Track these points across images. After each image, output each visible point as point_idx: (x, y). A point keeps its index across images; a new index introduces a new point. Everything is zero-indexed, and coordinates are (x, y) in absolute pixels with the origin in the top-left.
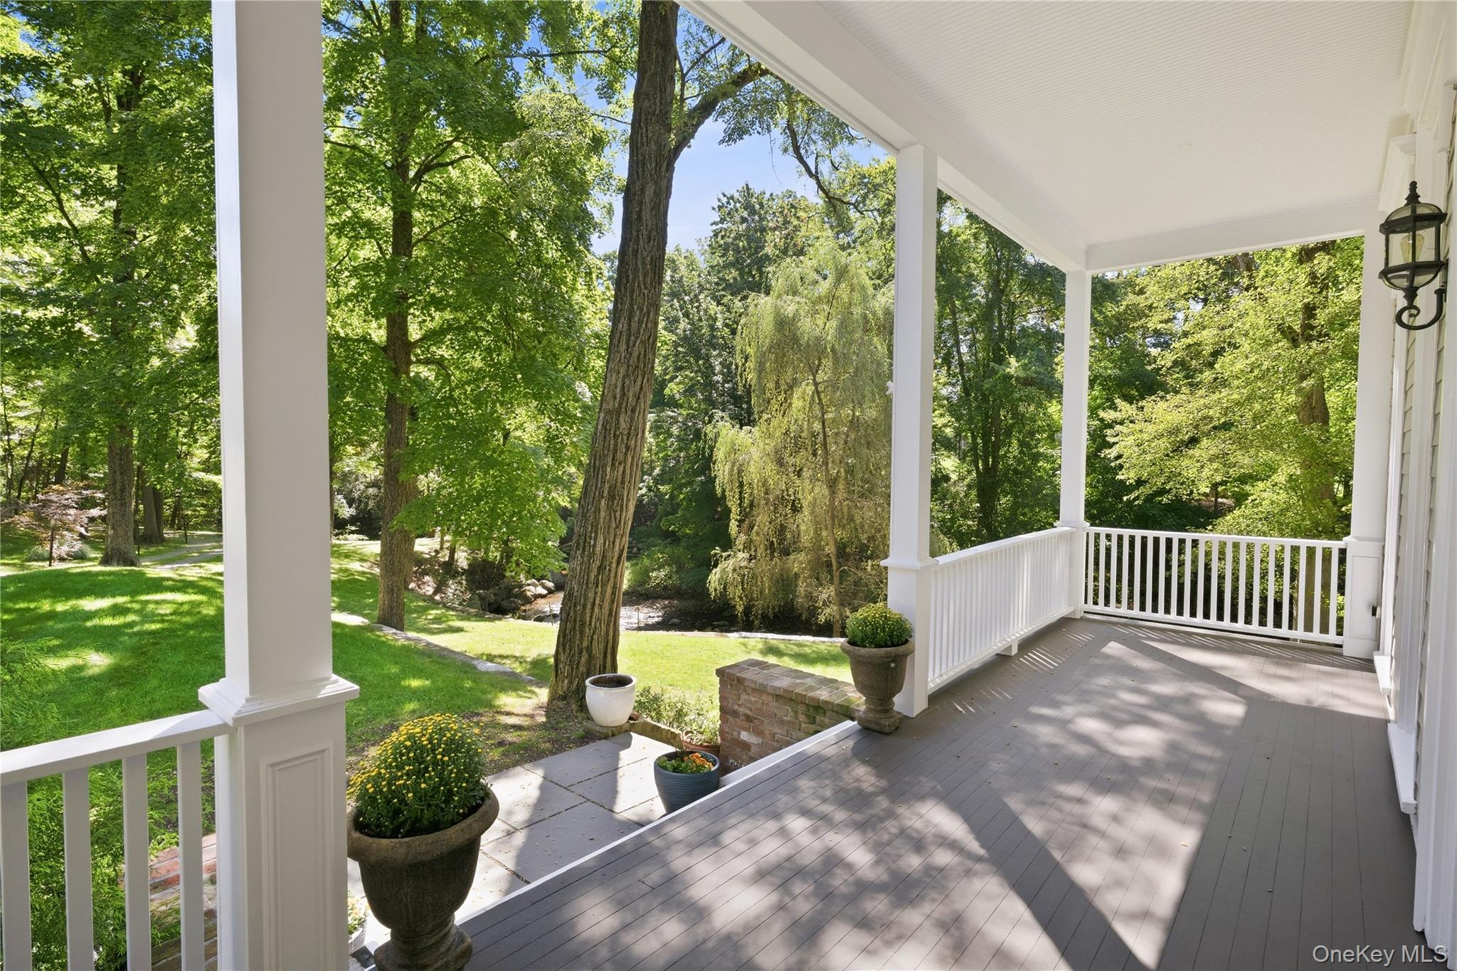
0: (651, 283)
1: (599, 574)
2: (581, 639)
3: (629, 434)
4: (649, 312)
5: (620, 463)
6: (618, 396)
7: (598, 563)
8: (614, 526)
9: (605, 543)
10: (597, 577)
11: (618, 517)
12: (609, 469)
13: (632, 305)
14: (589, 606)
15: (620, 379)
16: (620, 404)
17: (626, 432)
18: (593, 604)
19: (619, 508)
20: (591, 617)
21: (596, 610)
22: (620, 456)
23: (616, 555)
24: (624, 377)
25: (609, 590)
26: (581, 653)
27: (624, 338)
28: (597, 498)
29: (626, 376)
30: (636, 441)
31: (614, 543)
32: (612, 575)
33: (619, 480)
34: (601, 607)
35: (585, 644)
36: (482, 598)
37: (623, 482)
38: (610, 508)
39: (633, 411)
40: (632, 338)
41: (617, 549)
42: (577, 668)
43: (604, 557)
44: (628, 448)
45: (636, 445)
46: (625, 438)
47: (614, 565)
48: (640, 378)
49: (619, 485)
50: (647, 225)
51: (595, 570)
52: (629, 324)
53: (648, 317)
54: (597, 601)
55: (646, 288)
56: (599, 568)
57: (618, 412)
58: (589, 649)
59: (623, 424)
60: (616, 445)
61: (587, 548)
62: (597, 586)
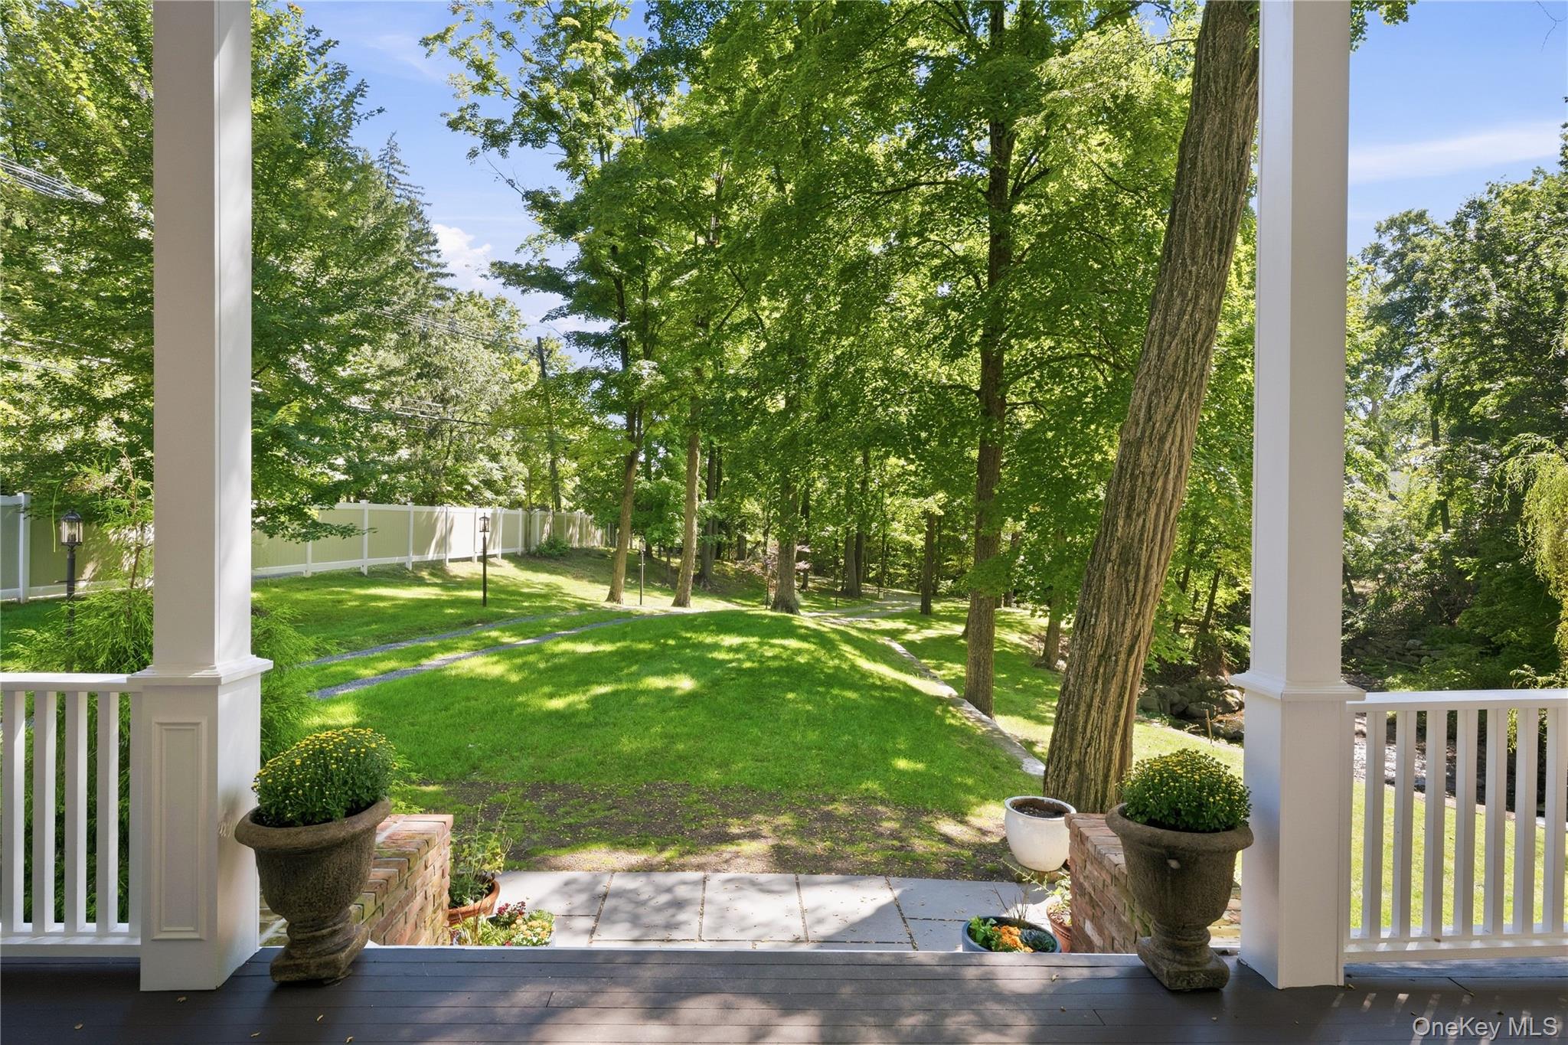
0: (1205, 254)
1: (1099, 665)
2: (1071, 749)
3: (1153, 473)
4: (1197, 297)
5: (1138, 515)
6: (1141, 422)
7: (1099, 651)
8: (1124, 602)
9: (1111, 624)
10: (1096, 669)
11: (1132, 588)
12: (1121, 522)
13: (1171, 291)
14: (1083, 707)
15: (1146, 398)
16: (1143, 432)
17: (1149, 470)
18: (1090, 706)
19: (1133, 577)
20: (1086, 722)
21: (1094, 713)
22: (1139, 505)
23: (1126, 643)
24: (1152, 394)
25: (1114, 689)
26: (1069, 768)
27: (1156, 339)
28: (1103, 561)
29: (1155, 392)
30: (1165, 483)
31: (1124, 624)
32: (1120, 668)
33: (1136, 540)
34: (1101, 711)
35: (1075, 757)
36: (1162, 696)
37: (1141, 541)
38: (1122, 578)
39: (1162, 439)
40: (1167, 338)
41: (1127, 633)
42: (1064, 787)
43: (1109, 642)
44: (1150, 492)
45: (1165, 489)
46: (1148, 478)
47: (1123, 656)
48: (1175, 394)
49: (1136, 545)
50: (1204, 173)
51: (1094, 661)
52: (1165, 319)
53: (1196, 304)
54: (1096, 702)
55: (1194, 263)
56: (1101, 657)
57: (1139, 442)
58: (1081, 765)
59: (1145, 459)
60: (1133, 489)
61: (1086, 628)
62: (1096, 682)
